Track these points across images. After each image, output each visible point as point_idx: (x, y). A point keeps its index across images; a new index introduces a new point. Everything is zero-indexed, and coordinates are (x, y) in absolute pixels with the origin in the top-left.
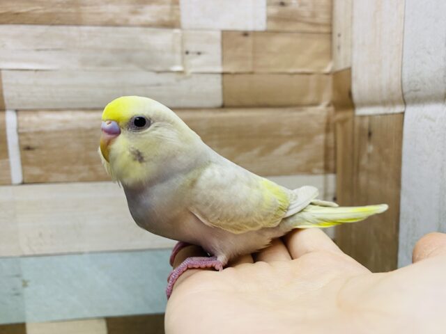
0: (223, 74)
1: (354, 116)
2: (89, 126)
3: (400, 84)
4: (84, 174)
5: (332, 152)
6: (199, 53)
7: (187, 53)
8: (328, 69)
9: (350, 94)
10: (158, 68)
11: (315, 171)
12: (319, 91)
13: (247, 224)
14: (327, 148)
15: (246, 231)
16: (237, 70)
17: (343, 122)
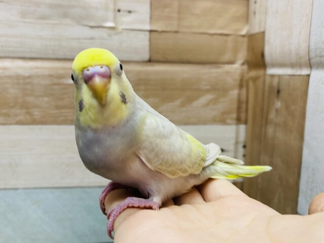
0: (151, 31)
1: (265, 75)
2: (27, 74)
3: (308, 49)
4: (21, 118)
5: (244, 106)
6: (130, 12)
7: (119, 11)
8: (244, 32)
9: (263, 55)
10: (92, 24)
11: (229, 121)
12: (236, 51)
13: (180, 170)
14: (239, 102)
15: (179, 175)
16: (164, 29)
17: (255, 79)
